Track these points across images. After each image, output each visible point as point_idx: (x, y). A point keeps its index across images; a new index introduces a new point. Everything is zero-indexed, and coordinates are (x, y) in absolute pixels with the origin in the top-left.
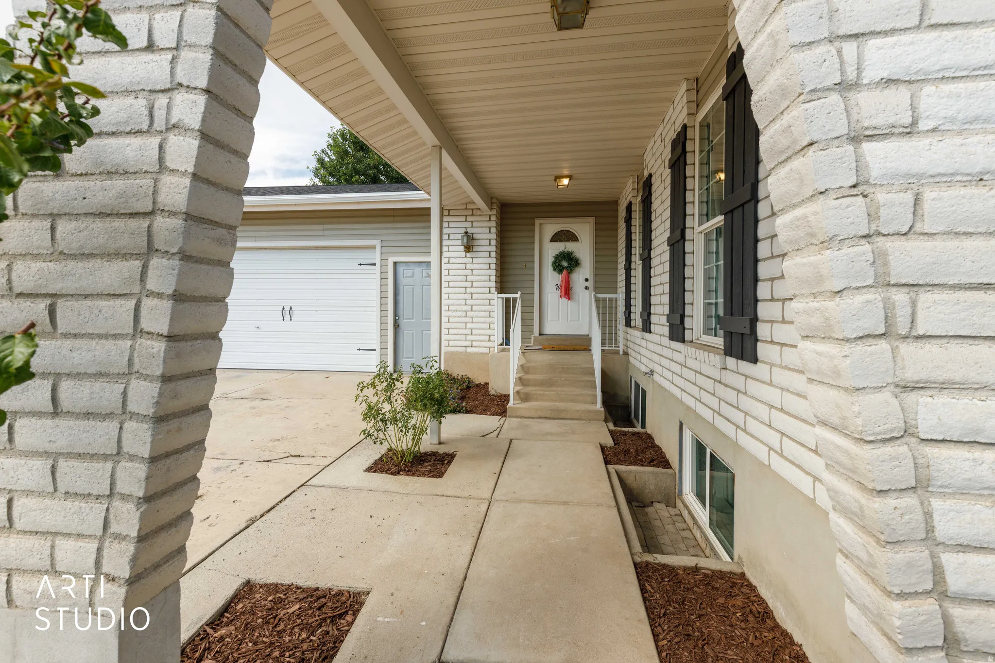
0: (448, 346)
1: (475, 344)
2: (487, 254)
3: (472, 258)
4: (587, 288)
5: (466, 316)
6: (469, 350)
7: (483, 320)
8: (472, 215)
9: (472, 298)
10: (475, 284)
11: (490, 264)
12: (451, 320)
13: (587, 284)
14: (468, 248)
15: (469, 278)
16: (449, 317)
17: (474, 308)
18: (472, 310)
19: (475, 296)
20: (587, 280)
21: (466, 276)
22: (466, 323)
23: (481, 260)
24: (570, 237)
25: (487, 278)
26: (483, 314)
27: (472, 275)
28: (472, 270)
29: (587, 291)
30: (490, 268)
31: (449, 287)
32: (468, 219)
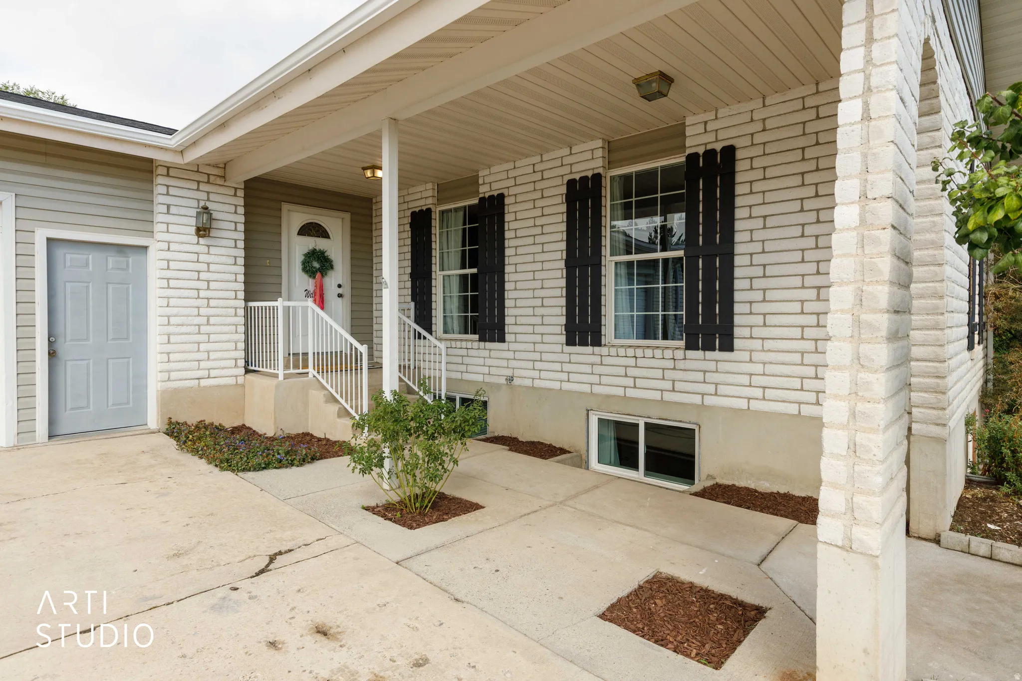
0: (169, 380)
1: (213, 373)
2: (232, 243)
3: (208, 246)
4: (340, 296)
5: (199, 333)
6: (204, 383)
7: (225, 337)
8: (208, 182)
9: (208, 306)
10: (212, 285)
11: (235, 257)
12: (173, 339)
13: (340, 291)
14: (203, 231)
15: (203, 276)
16: (169, 335)
17: (212, 320)
18: (208, 323)
19: (213, 303)
20: (339, 286)
21: (199, 272)
22: (199, 343)
23: (222, 251)
24: (321, 232)
25: (233, 277)
26: (226, 329)
27: (208, 271)
28: (208, 264)
29: (340, 299)
30: (235, 264)
31: (169, 287)
32: (201, 188)
